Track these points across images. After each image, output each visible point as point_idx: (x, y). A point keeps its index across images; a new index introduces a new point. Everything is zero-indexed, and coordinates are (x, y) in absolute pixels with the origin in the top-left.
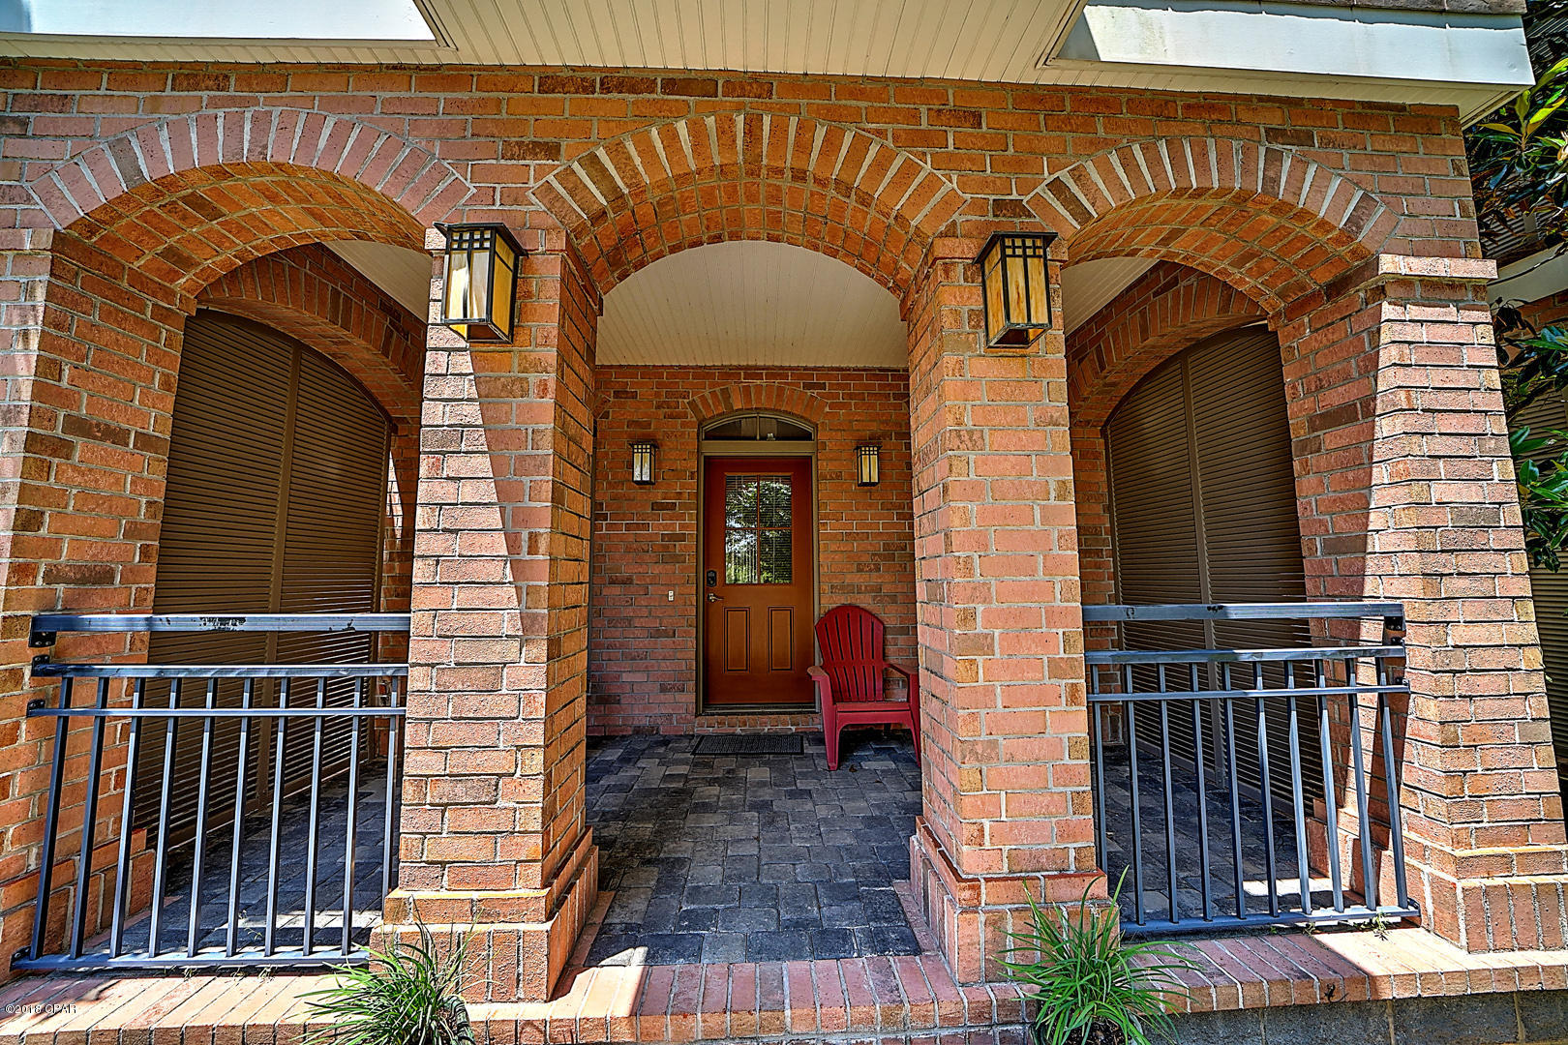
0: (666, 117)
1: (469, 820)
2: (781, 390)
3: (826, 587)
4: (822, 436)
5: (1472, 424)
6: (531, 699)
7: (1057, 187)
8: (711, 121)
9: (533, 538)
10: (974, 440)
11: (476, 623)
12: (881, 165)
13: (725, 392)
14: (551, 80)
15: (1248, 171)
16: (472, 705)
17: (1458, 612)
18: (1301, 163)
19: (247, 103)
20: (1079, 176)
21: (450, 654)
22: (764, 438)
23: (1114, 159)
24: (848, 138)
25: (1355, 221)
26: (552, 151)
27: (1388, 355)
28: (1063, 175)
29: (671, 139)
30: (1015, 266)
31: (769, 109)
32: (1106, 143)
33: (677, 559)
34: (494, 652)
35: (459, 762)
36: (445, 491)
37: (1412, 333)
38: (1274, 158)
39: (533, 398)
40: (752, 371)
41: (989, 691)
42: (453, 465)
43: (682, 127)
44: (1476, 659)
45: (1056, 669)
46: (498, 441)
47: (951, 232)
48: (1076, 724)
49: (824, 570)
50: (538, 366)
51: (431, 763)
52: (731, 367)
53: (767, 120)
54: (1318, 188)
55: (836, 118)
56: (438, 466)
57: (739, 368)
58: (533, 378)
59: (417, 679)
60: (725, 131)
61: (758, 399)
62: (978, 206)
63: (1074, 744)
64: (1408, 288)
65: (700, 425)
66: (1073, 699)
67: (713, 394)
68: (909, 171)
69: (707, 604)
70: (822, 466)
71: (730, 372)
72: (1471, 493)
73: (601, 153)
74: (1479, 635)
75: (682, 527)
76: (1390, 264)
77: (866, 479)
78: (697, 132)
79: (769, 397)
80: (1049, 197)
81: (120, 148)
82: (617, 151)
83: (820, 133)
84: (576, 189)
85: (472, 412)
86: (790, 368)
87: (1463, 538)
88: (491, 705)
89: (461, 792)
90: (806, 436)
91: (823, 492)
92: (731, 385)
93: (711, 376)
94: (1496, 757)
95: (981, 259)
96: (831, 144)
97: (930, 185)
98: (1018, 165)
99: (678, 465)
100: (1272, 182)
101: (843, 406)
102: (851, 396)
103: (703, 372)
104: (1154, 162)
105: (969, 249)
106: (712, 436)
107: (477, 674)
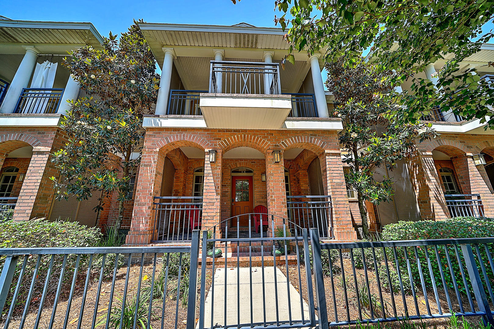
0: (234, 135)
1: (210, 221)
2: (247, 163)
3: (256, 202)
4: (255, 172)
5: (339, 172)
6: (218, 206)
7: (283, 143)
8: (239, 135)
9: (218, 187)
10: (272, 175)
11: (211, 197)
12: (260, 141)
13: (236, 163)
14: (220, 130)
15: (308, 140)
16: (210, 207)
17: (337, 196)
18: (315, 139)
19: (182, 133)
20: (286, 141)
21: (208, 201)
22: (243, 172)
23: (290, 139)
24: (256, 137)
25: (322, 146)
26: (220, 139)
27: (327, 163)
28: (283, 141)
29: (234, 138)
30: (276, 154)
31: (246, 134)
32: (289, 137)
33: (227, 196)
34: (213, 201)
35: (209, 214)
36: (207, 181)
37: (330, 160)
38: (311, 138)
39: (218, 170)
40: (241, 160)
41: (275, 206)
42: (208, 178)
43: (236, 136)
44: (339, 203)
45: (283, 203)
46: (214, 175)
47: (269, 149)
48: (286, 210)
49: (255, 198)
50: (219, 166)
51: (206, 214)
52: (237, 159)
53: (246, 135)
54: (317, 142)
55: (255, 135)
56: (206, 178)
57: (239, 159)
58: (218, 167)
59: (204, 204)
60: (241, 137)
61: (242, 165)
62: (273, 146)
63: (285, 213)
64: (329, 154)
65: (231, 170)
66: (285, 207)
67: (234, 164)
68: (264, 141)
69: (232, 205)
70: (255, 178)
71: (237, 160)
72: (339, 181)
73: (226, 139)
74: (340, 199)
75: (227, 190)
76: (326, 151)
77: (263, 180)
78: (238, 137)
79: (244, 165)
80: (282, 144)
81: (167, 139)
82: (228, 139)
83: (253, 137)
84: (223, 144)
85: (211, 171)
86: (249, 159)
87: (337, 187)
88: (213, 207)
89: (209, 218)
90: (251, 172)
91: (255, 183)
92: (237, 162)
93: (233, 161)
94: (343, 216)
95: (273, 152)
96: (254, 138)
97: (267, 143)
98: (278, 140)
99: (227, 178)
100: (311, 141)
101: (258, 166)
102: (260, 164)
103: (232, 160)
104: (295, 139)
105: (271, 151)
106: (233, 172)
107: (211, 203)
